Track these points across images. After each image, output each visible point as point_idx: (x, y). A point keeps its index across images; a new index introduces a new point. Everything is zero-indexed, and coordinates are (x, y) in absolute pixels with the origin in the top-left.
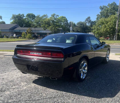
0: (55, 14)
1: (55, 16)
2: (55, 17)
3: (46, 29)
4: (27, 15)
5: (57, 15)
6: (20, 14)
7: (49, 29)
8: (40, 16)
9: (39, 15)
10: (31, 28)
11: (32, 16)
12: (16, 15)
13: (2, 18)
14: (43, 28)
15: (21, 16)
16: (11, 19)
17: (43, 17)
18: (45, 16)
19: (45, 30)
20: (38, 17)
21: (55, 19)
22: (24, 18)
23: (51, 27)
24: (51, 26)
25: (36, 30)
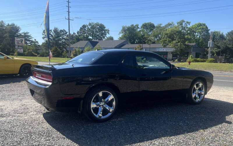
0: (183, 21)
1: (184, 23)
2: (183, 25)
3: (168, 45)
4: (143, 25)
5: (188, 22)
6: (133, 25)
7: (171, 45)
8: (162, 26)
9: (161, 24)
10: (141, 45)
11: (150, 27)
12: (127, 27)
13: (109, 32)
14: (162, 44)
15: (135, 27)
16: (120, 33)
17: (166, 26)
18: (170, 25)
19: (165, 46)
20: (159, 27)
21: (184, 28)
22: (139, 30)
23: (174, 42)
24: (175, 40)
25: (151, 47)
